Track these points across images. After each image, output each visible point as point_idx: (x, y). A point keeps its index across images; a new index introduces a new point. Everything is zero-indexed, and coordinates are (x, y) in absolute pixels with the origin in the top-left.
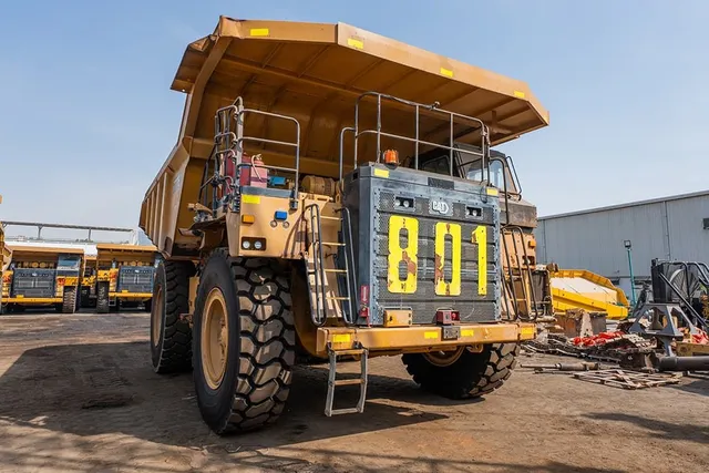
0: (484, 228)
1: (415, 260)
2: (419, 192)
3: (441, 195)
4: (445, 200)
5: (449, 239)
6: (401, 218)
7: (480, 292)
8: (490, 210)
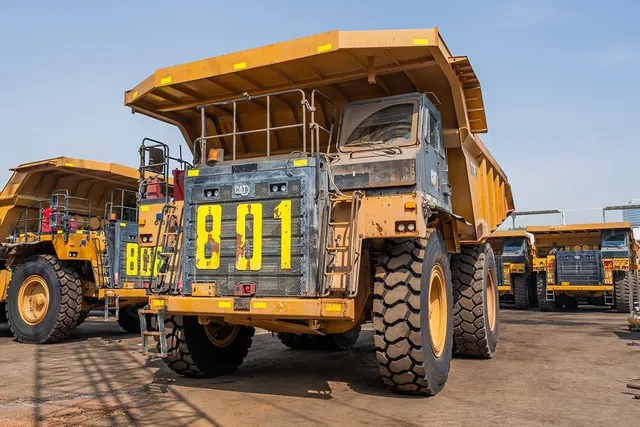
0: (288, 203)
1: (218, 240)
2: (224, 181)
3: (243, 179)
4: (247, 183)
5: (250, 218)
6: (207, 207)
7: (283, 266)
8: (297, 182)
